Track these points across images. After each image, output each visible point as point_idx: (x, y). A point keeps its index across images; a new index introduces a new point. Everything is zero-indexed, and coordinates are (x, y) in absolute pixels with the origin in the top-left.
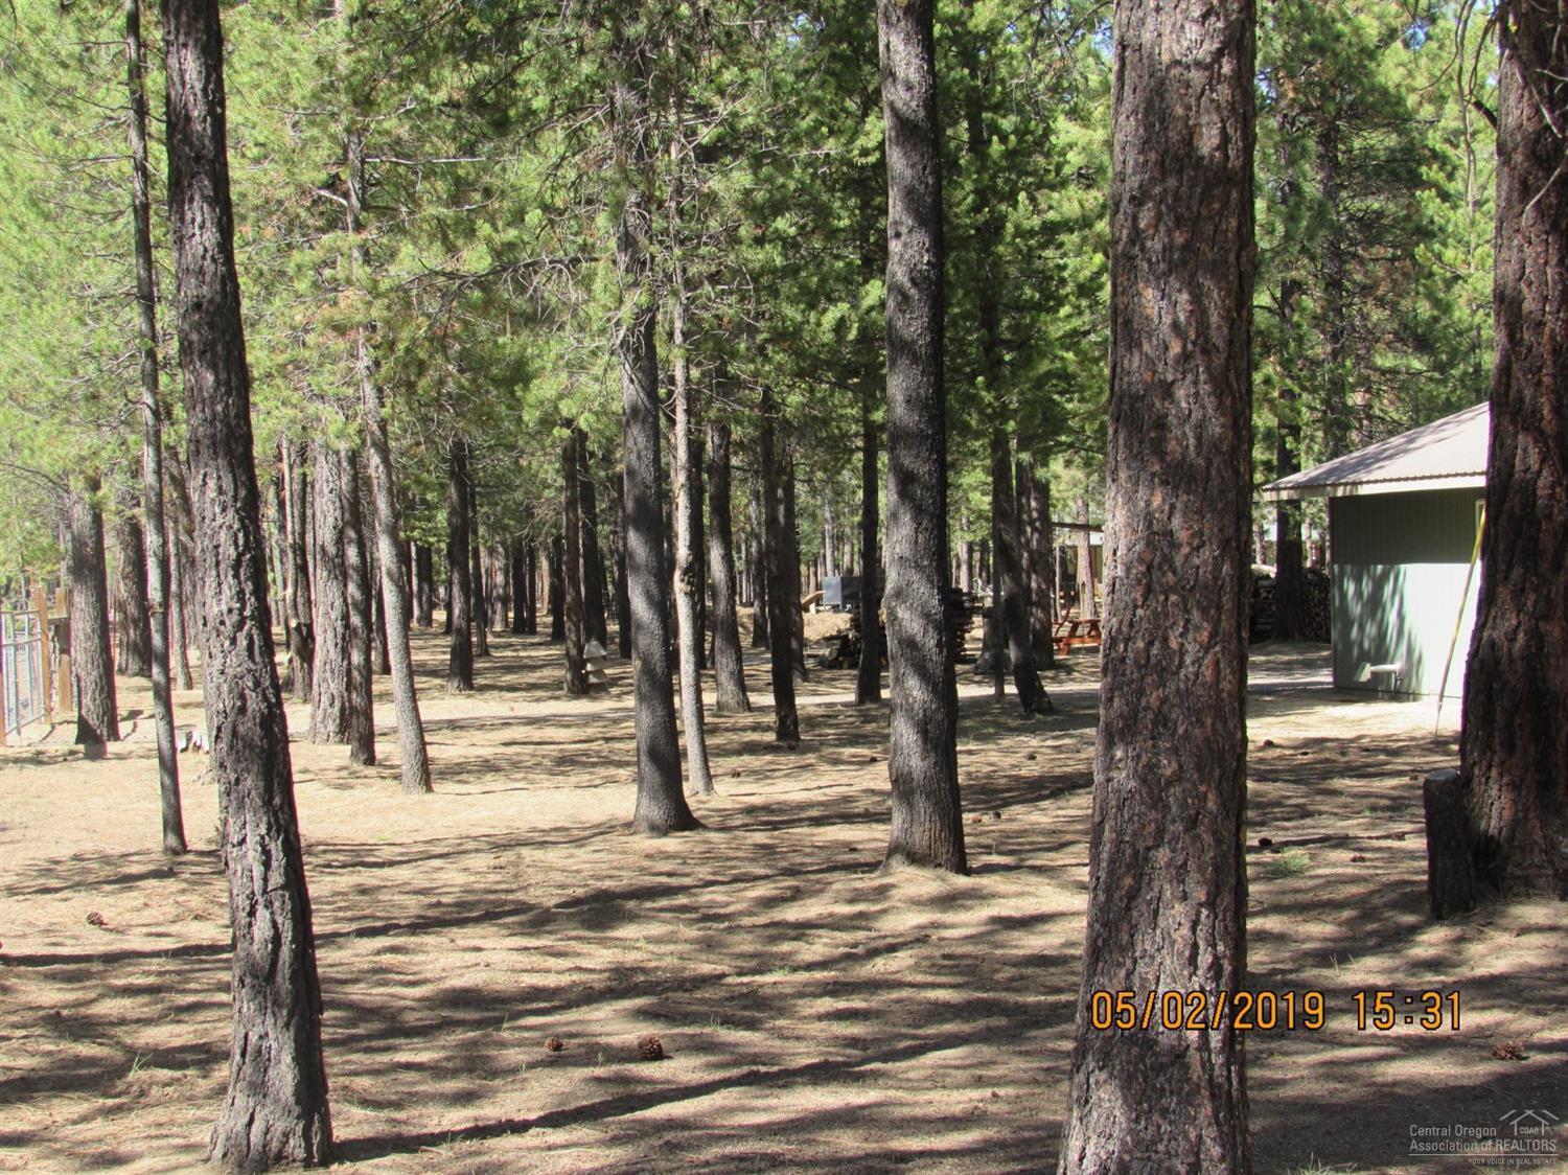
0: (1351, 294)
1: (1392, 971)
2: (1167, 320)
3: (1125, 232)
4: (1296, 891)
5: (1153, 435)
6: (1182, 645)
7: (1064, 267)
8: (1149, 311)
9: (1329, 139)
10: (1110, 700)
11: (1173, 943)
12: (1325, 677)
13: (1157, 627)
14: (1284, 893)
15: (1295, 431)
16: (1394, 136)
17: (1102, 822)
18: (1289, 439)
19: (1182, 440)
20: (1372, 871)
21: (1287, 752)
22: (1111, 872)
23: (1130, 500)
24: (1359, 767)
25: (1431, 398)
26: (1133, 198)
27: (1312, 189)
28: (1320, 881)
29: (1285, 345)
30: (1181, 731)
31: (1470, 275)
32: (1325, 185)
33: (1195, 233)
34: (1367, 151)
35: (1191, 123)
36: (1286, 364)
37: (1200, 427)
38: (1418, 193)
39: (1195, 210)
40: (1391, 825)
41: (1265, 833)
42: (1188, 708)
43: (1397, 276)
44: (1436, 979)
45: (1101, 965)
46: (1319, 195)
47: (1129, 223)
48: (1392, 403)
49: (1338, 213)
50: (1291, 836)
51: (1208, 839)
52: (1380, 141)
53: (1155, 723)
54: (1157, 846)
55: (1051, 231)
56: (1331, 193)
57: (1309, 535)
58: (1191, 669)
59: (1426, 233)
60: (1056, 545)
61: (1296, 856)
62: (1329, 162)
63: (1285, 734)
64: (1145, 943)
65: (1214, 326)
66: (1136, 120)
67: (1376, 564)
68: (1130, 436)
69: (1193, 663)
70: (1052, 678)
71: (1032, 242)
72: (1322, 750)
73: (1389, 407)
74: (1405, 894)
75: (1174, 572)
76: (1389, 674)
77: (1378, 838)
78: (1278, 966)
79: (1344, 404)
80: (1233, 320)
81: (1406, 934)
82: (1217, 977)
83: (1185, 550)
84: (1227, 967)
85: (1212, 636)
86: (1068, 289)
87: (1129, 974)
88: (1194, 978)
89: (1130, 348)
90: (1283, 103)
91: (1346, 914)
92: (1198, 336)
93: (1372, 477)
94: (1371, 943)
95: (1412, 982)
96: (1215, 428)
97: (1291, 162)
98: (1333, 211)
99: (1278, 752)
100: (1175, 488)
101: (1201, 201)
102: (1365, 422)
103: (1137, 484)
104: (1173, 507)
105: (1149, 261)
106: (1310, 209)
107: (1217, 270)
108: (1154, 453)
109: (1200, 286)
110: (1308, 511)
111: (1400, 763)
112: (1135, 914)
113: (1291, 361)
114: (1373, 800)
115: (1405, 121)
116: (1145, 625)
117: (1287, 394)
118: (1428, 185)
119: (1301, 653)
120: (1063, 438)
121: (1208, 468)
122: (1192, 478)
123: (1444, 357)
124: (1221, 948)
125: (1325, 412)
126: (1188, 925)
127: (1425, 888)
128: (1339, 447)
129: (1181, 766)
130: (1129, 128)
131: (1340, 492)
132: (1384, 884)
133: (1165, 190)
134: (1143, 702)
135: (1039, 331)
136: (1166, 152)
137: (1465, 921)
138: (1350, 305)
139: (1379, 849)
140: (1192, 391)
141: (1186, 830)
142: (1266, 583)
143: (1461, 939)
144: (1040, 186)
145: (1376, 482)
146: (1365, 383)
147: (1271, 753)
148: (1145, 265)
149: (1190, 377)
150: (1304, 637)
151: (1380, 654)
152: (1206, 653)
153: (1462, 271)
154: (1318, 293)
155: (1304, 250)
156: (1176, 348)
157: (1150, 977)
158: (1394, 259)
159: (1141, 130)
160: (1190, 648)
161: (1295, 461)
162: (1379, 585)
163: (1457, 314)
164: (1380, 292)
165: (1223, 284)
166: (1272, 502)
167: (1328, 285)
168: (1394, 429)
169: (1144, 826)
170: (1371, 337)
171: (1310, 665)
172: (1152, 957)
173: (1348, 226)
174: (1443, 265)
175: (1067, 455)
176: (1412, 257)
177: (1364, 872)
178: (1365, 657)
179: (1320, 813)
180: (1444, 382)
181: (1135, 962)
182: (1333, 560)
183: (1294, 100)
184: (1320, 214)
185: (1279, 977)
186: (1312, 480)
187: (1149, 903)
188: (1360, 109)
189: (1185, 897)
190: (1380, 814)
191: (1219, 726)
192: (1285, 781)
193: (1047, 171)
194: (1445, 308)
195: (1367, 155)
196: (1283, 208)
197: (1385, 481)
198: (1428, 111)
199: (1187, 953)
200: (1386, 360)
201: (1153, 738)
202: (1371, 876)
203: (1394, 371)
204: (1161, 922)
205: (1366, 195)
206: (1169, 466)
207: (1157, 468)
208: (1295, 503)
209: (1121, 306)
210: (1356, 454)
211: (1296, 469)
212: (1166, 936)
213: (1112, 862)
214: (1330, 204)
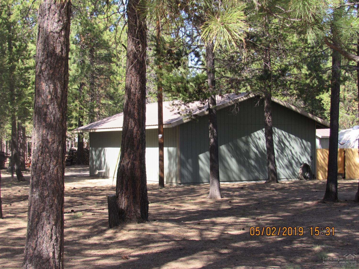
0: (96, 86)
1: (101, 240)
2: (48, 90)
3: (38, 70)
4: (79, 222)
5: (44, 117)
6: (49, 165)
7: (30, 78)
8: (43, 88)
9: (92, 51)
10: (33, 178)
11: (47, 234)
12: (88, 173)
13: (44, 161)
14: (76, 222)
15: (82, 117)
16: (106, 51)
17: (30, 206)
18: (81, 119)
19: (50, 118)
20: (96, 217)
21: (78, 190)
22: (32, 218)
23: (38, 131)
24: (95, 194)
25: (113, 110)
26: (41, 62)
27: (87, 62)
28: (85, 219)
29: (80, 97)
30: (49, 185)
31: (122, 83)
32: (90, 61)
33: (55, 71)
34: (100, 54)
35: (54, 45)
36: (80, 102)
37: (54, 116)
38: (111, 64)
39: (55, 65)
40: (101, 207)
41: (73, 209)
42: (51, 180)
43: (106, 82)
44: (110, 241)
45: (30, 239)
46: (89, 64)
47: (40, 68)
48: (104, 111)
49: (93, 68)
50: (79, 209)
51: (55, 210)
52: (104, 52)
53: (43, 183)
54: (43, 212)
55: (27, 69)
56: (92, 63)
57: (85, 141)
58: (51, 171)
59: (113, 73)
60: (27, 142)
61: (79, 214)
62: (92, 56)
63: (78, 186)
64: (40, 234)
65: (58, 92)
66: (42, 44)
67: (99, 147)
68: (38, 117)
69: (52, 169)
70: (25, 173)
71: (22, 71)
72: (86, 190)
73: (104, 112)
74: (103, 222)
75: (48, 148)
76: (102, 172)
77: (98, 210)
78: (74, 239)
79: (94, 111)
80: (63, 91)
81: (103, 231)
82: (57, 242)
83: (50, 143)
84: (59, 239)
85: (56, 163)
86: (31, 83)
87: (36, 241)
88: (52, 242)
89: (39, 97)
90: (82, 42)
91: (90, 227)
92: (54, 94)
93: (99, 128)
94: (96, 233)
95: (104, 242)
96: (58, 115)
97: (83, 56)
98: (92, 67)
99: (76, 190)
100: (49, 129)
101: (56, 64)
102: (98, 115)
103: (40, 128)
104: (48, 133)
105: (44, 77)
106: (87, 66)
107: (59, 79)
108: (44, 121)
109: (55, 83)
110: (85, 135)
111: (104, 193)
112: (38, 227)
113: (81, 101)
114: (98, 201)
115: (109, 47)
116: (41, 160)
117: (81, 108)
118: (114, 62)
119: (83, 168)
120: (28, 117)
121: (56, 125)
122: (52, 127)
123: (116, 101)
124: (58, 235)
125: (89, 113)
126: (50, 230)
127: (108, 221)
128: (92, 121)
129: (49, 193)
130: (40, 46)
131: (91, 131)
132: (99, 220)
133: (48, 61)
134: (40, 178)
135: (23, 92)
136: (48, 52)
137: (117, 228)
138: (95, 89)
139: (98, 212)
140: (53, 107)
141: (50, 208)
142: (75, 151)
143: (116, 232)
144: (25, 58)
145: (100, 129)
146: (98, 106)
147: (75, 190)
148: (43, 78)
149: (52, 104)
150: (84, 164)
151: (100, 168)
152: (55, 167)
153: (121, 82)
154: (88, 86)
155: (85, 76)
156: (49, 97)
157: (41, 242)
158: (105, 79)
159: (43, 47)
160: (51, 166)
161: (82, 124)
162: (100, 152)
163: (119, 92)
164: (102, 86)
165: (61, 83)
166: (77, 133)
167: (90, 84)
168: (105, 117)
169: (40, 207)
170: (100, 96)
171: (85, 170)
172: (42, 237)
173: (95, 71)
174: (116, 80)
175: (30, 121)
176: (110, 78)
177: (95, 217)
178: (97, 169)
179: (85, 204)
180: (116, 107)
181: (38, 238)
182: (90, 147)
183: (84, 42)
184: (89, 68)
185: (74, 242)
186: (85, 128)
187: (41, 225)
188: (99, 44)
189: (49, 223)
190: (99, 204)
191: (58, 184)
192: (78, 197)
193: (27, 55)
194: (116, 90)
195: (100, 55)
196: (81, 66)
197: (102, 129)
198: (114, 46)
199: (50, 236)
200: (103, 101)
201: (42, 187)
202: (96, 218)
203: (105, 104)
204: (44, 229)
205: (100, 64)
206: (47, 124)
207: (44, 124)
208: (82, 133)
209: (37, 87)
210: (96, 122)
211: (82, 125)
212: (45, 232)
213: (33, 215)
214: (91, 66)
